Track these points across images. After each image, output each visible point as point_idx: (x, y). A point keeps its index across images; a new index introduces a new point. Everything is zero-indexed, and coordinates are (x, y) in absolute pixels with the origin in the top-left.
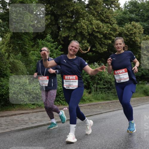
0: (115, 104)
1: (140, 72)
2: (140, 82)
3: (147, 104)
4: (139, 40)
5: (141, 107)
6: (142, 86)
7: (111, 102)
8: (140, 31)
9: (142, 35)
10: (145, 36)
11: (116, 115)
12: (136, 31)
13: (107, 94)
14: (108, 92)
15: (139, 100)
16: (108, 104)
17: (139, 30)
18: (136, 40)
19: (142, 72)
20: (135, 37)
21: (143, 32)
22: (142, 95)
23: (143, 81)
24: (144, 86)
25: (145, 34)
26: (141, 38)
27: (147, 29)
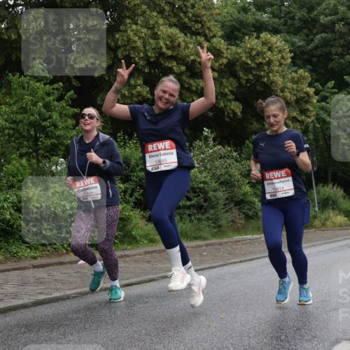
0: (217, 249)
4: (279, 81)
8: (283, 58)
9: (289, 68)
10: (296, 72)
12: (272, 58)
13: (196, 222)
14: (200, 217)
16: (198, 249)
17: (280, 55)
18: (272, 82)
20: (271, 74)
21: (290, 60)
25: (294, 66)
26: (284, 75)
27: (300, 52)
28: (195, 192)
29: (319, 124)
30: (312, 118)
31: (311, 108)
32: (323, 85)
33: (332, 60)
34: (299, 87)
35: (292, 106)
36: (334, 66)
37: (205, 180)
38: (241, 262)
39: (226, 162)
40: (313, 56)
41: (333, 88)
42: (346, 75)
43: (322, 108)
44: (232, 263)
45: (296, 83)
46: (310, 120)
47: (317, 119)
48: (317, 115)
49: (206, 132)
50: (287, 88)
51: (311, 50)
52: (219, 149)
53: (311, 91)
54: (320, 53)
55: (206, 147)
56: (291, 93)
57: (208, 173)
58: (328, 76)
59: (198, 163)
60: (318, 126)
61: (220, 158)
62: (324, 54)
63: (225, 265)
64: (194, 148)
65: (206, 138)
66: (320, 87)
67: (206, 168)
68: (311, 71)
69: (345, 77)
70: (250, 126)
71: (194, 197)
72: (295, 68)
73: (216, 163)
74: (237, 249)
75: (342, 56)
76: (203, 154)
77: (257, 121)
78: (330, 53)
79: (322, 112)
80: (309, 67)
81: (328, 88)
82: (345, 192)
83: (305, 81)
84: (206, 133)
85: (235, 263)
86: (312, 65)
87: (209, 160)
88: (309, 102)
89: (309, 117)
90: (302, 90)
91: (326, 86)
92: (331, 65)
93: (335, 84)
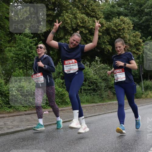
0: (101, 107)
4: (128, 36)
7: (97, 105)
8: (129, 27)
9: (132, 31)
10: (135, 33)
11: (102, 119)
12: (125, 27)
13: (92, 96)
14: (94, 94)
16: (94, 107)
17: (128, 26)
18: (125, 37)
20: (124, 34)
21: (132, 28)
25: (134, 30)
26: (130, 34)
27: (137, 24)
28: (92, 83)
30: (142, 52)
31: (141, 48)
32: (146, 38)
33: (150, 27)
34: (136, 39)
35: (133, 47)
38: (111, 112)
39: (105, 71)
41: (151, 39)
44: (108, 113)
45: (135, 37)
49: (97, 58)
50: (131, 40)
51: (141, 23)
52: (102, 65)
53: (141, 40)
54: (145, 24)
55: (97, 65)
57: (98, 75)
58: (148, 34)
59: (93, 71)
61: (103, 69)
62: (146, 25)
63: (105, 114)
64: (92, 65)
65: (97, 61)
67: (97, 73)
68: (141, 32)
72: (134, 31)
73: (101, 71)
74: (110, 107)
76: (96, 67)
78: (149, 25)
80: (140, 30)
81: (148, 39)
83: (139, 37)
84: (97, 59)
85: (109, 113)
86: (141, 30)
87: (98, 70)
88: (141, 45)
89: (140, 52)
90: (137, 40)
91: (147, 39)
92: (150, 30)
93: (151, 37)
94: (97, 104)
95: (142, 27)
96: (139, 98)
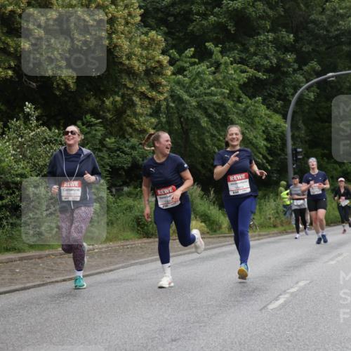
0: (35, 264)
1: (126, 154)
2: (126, 189)
3: (141, 264)
4: (125, 44)
5: (121, 273)
6: (130, 202)
7: (21, 259)
8: (130, 14)
9: (138, 29)
10: (146, 34)
11: (32, 303)
12: (116, 14)
13: (8, 228)
14: (14, 221)
15: (116, 251)
16: (10, 264)
17: (127, 11)
18: (116, 46)
19: (135, 153)
20: (114, 36)
21: (139, 18)
22: (129, 234)
23: (136, 188)
24: (136, 203)
25: (145, 26)
26: (132, 38)
27: (154, 8)
28: (8, 188)
29: (174, 102)
30: (166, 95)
31: (164, 82)
32: (181, 52)
33: (193, 21)
34: (149, 53)
35: (141, 79)
36: (195, 29)
37: (23, 171)
38: (64, 280)
39: (52, 148)
40: (168, 15)
41: (193, 57)
42: (208, 42)
43: (178, 83)
44: (52, 282)
45: (147, 48)
46: (162, 98)
47: (172, 96)
48: (172, 91)
49: (28, 107)
50: (135, 55)
51: (167, 7)
52: (43, 132)
53: (165, 59)
54: (178, 10)
55: (26, 129)
56: (139, 60)
57: (28, 162)
58: (187, 41)
59: (14, 150)
60: (173, 105)
61: (45, 143)
62: (182, 12)
63: (43, 285)
64: (9, 129)
65: (27, 117)
66: (177, 55)
67: (24, 156)
68: (166, 34)
69: (207, 44)
70: (85, 102)
71: (8, 194)
72: (145, 29)
73: (39, 149)
74: (61, 263)
75: (204, 16)
76: (22, 137)
77: (95, 95)
78: (190, 12)
79: (178, 88)
80: (164, 29)
81: (186, 57)
82: (202, 190)
83: (157, 47)
84: (28, 110)
85: (57, 282)
86: (167, 27)
87: (29, 146)
88: (162, 74)
89: (161, 93)
90: (153, 58)
91: (184, 55)
92: (191, 28)
93: (195, 51)
94: (20, 255)
95: (169, 19)
96: (152, 235)
